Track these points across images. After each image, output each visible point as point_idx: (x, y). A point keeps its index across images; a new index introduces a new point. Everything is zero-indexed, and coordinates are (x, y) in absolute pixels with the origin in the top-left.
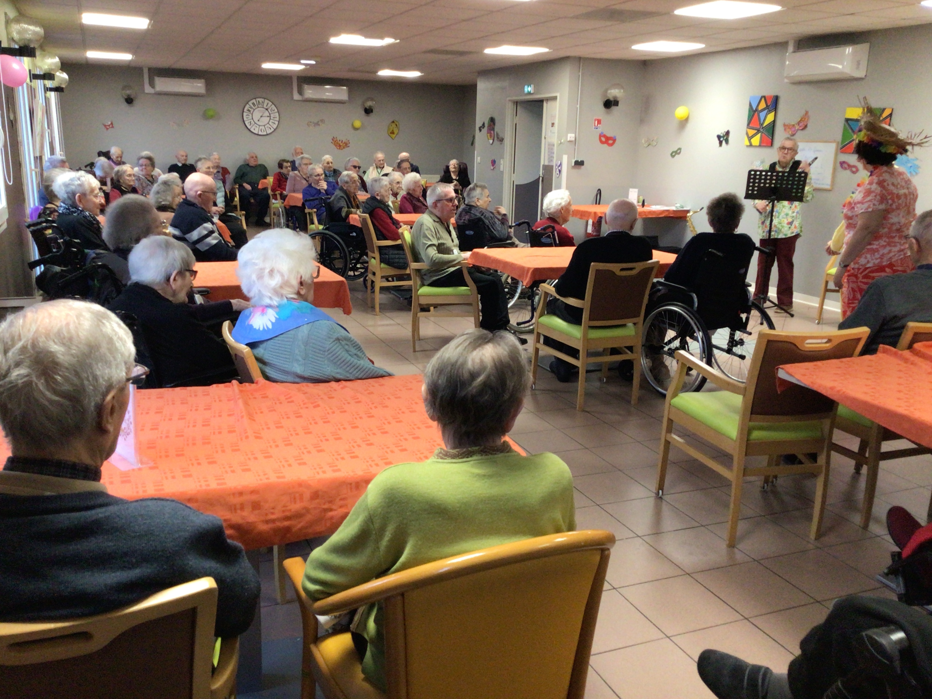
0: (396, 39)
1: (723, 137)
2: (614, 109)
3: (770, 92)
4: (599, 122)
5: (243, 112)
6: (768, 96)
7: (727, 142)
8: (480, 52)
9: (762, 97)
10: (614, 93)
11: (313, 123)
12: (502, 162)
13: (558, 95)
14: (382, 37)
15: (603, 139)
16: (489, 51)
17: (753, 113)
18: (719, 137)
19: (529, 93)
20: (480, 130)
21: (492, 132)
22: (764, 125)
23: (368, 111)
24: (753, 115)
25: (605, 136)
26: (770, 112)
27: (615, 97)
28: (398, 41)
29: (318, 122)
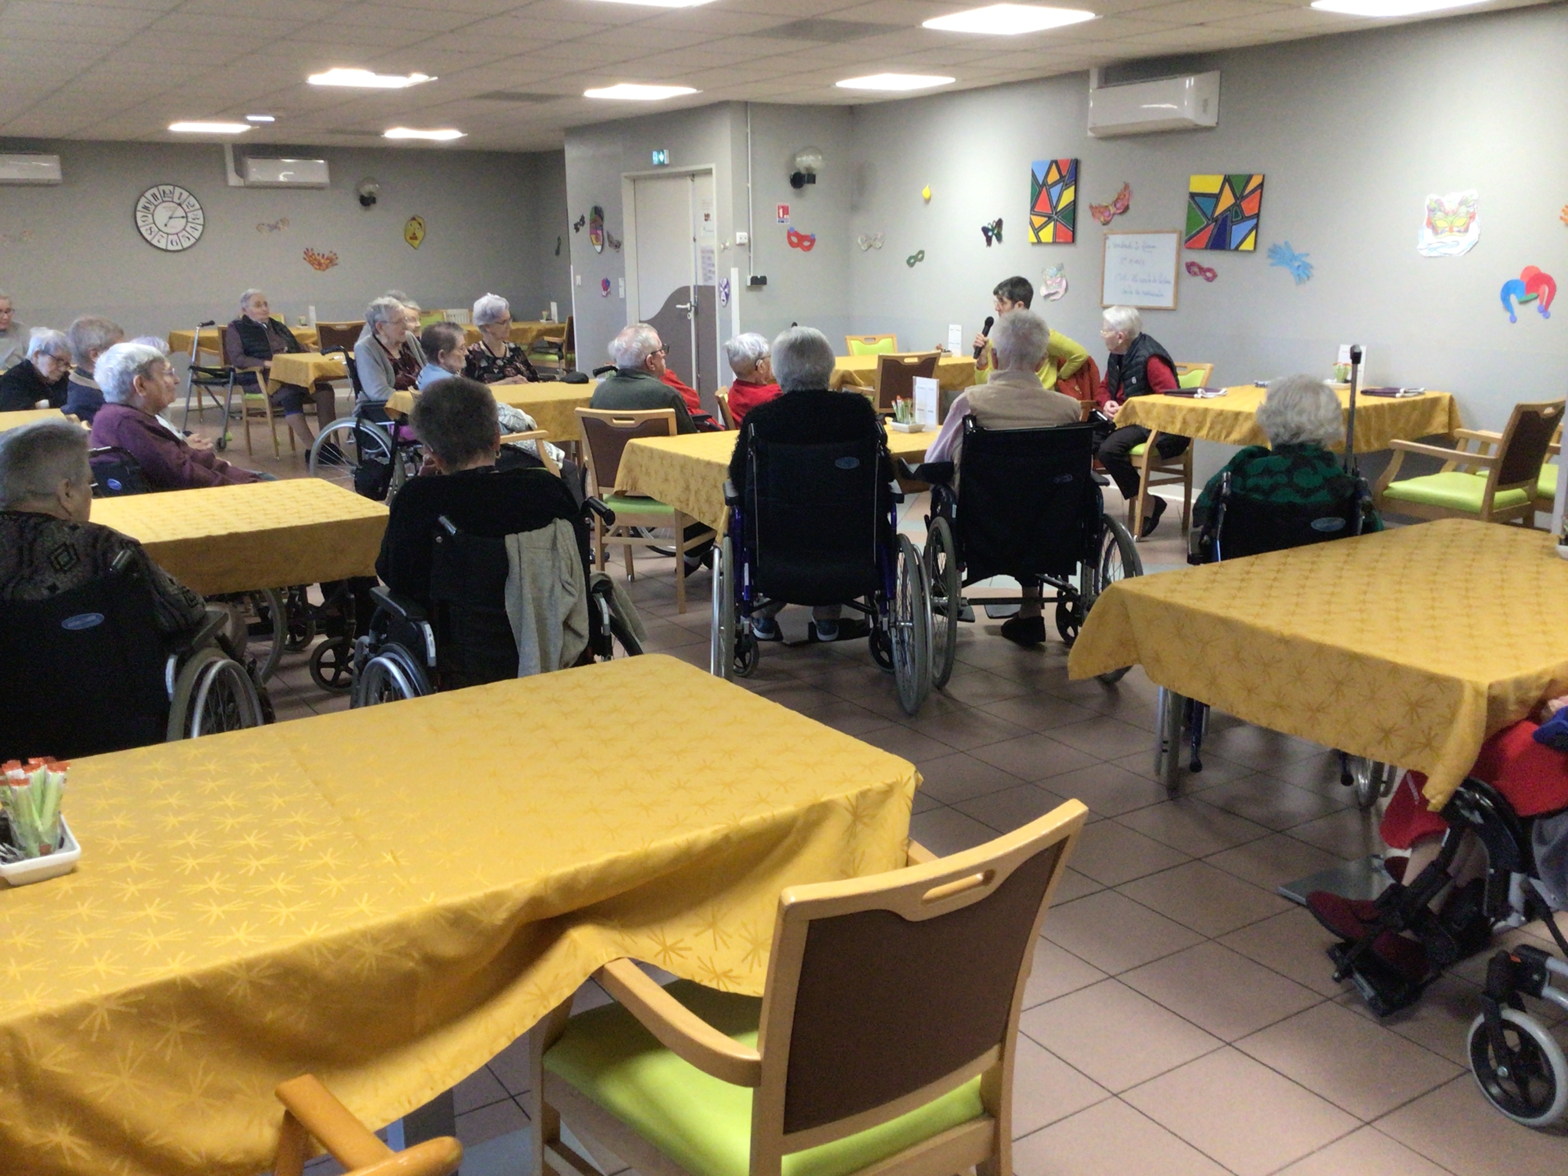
0: (430, 75)
1: (993, 230)
2: (809, 188)
3: (1064, 154)
4: (786, 210)
5: (135, 210)
6: (1061, 161)
7: (999, 238)
8: (579, 96)
9: (1052, 162)
10: (807, 161)
11: (269, 225)
12: (621, 283)
13: (713, 166)
14: (406, 73)
15: (794, 239)
16: (592, 93)
17: (1039, 189)
18: (985, 230)
19: (662, 165)
20: (577, 230)
21: (599, 232)
22: (1060, 208)
23: (367, 201)
24: (1040, 193)
25: (797, 234)
26: (1067, 186)
27: (808, 169)
28: (435, 78)
29: (278, 223)
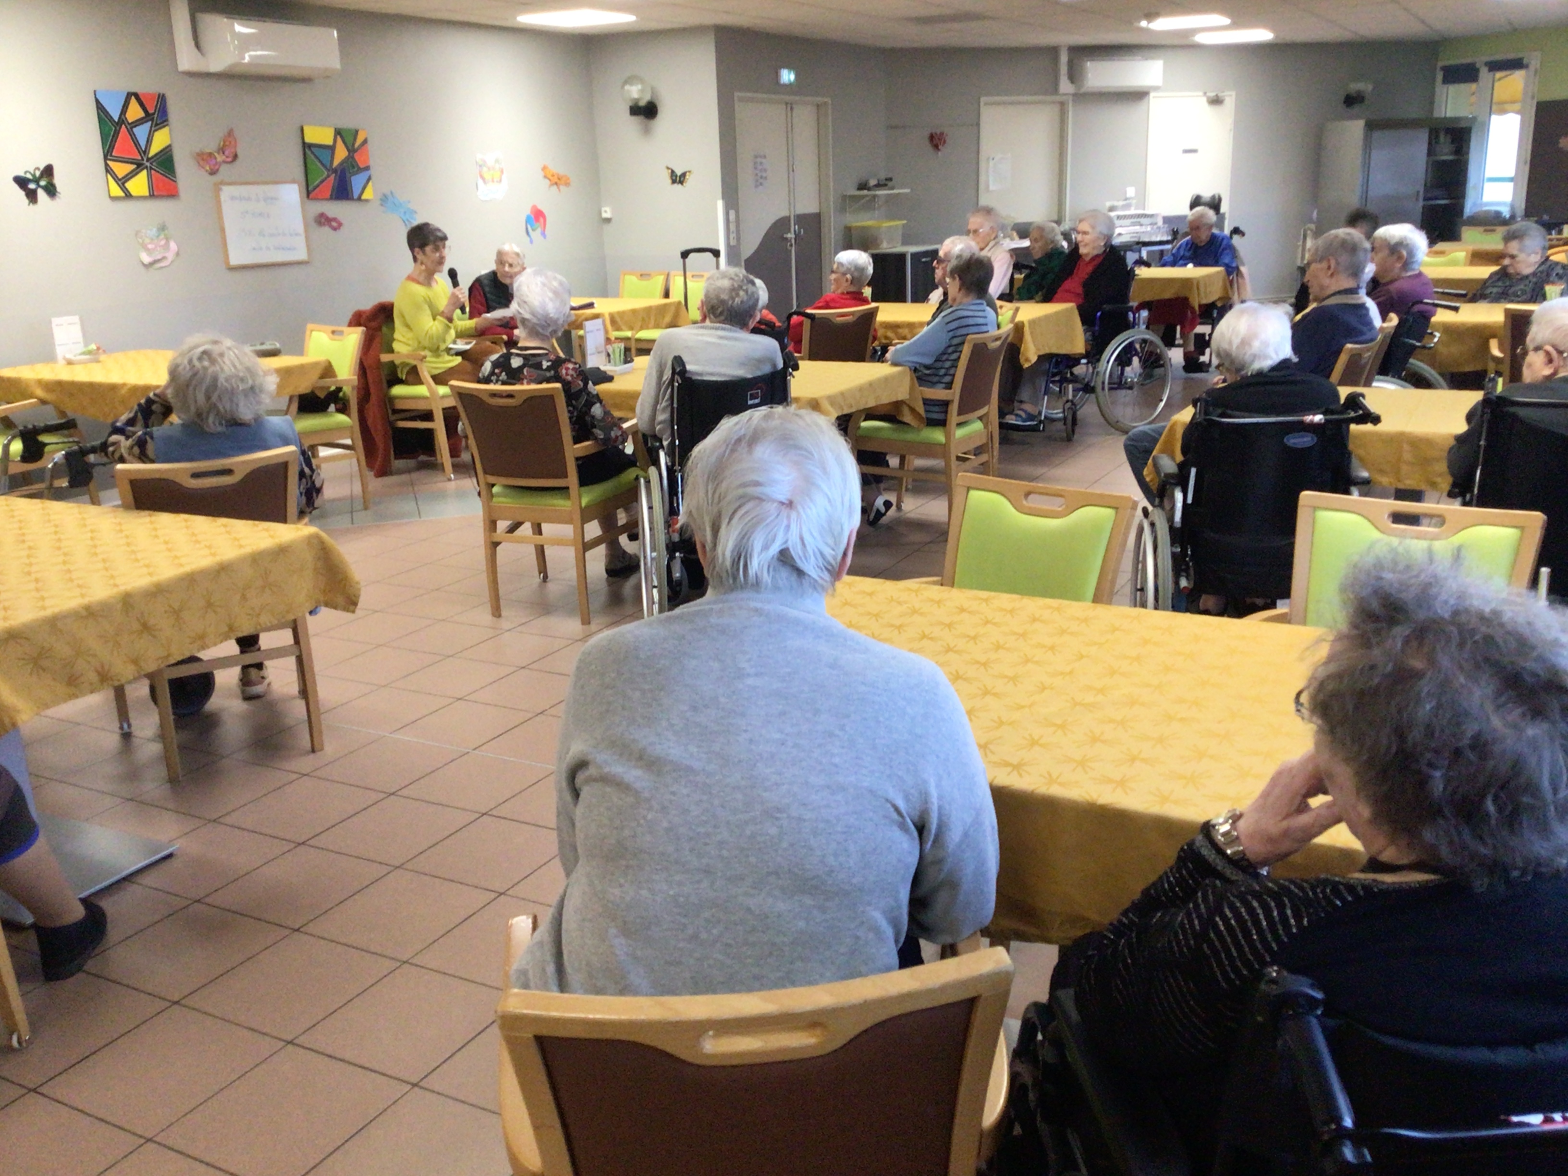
3: (147, 86)
6: (144, 94)
9: (129, 95)
17: (113, 127)
22: (152, 153)
24: (117, 133)
26: (157, 126)
